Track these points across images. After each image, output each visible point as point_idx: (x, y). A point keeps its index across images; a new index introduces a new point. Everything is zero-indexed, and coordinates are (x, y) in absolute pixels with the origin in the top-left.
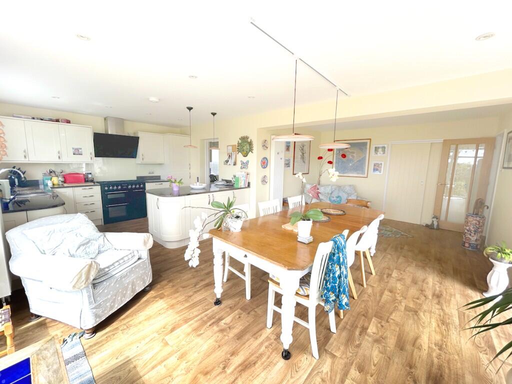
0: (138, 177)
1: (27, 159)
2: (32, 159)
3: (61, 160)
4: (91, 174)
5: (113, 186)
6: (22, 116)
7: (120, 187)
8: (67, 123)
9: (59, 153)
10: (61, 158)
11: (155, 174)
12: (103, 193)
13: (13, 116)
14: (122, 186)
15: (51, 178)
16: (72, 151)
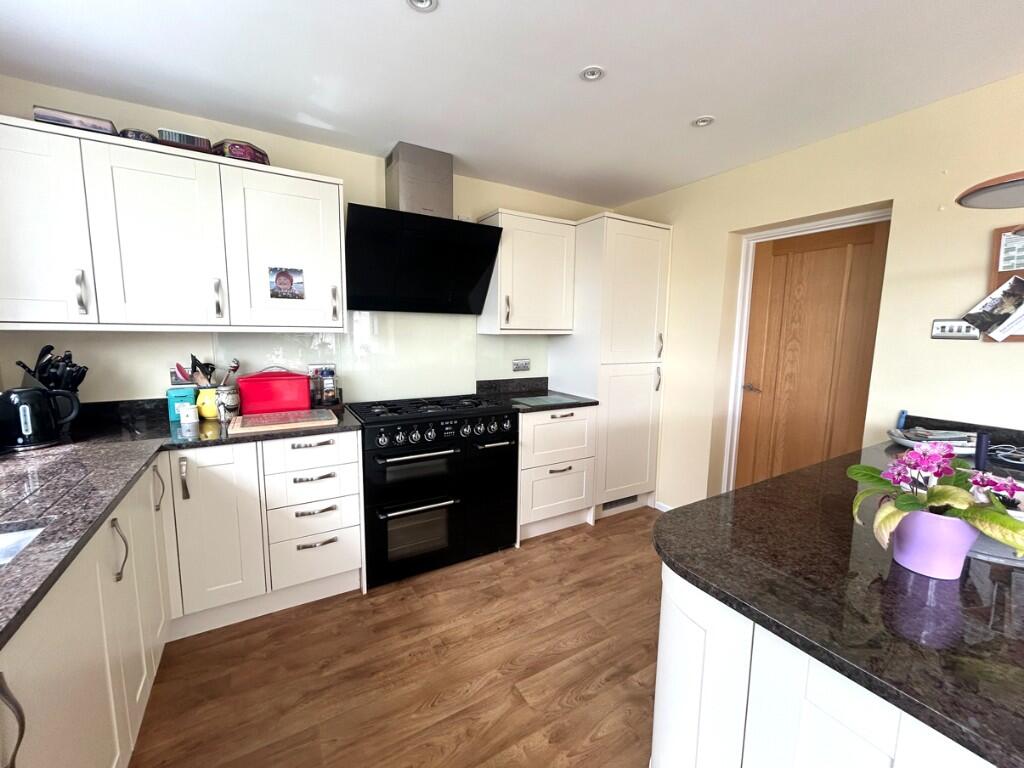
0: (481, 385)
1: (92, 317)
2: (113, 314)
3: (225, 320)
4: (331, 373)
5: (408, 430)
6: (75, 120)
7: (431, 434)
8: (254, 160)
9: (218, 287)
10: (225, 311)
11: (534, 373)
12: (372, 458)
13: (38, 119)
14: (440, 431)
15: (197, 394)
16: (267, 282)
